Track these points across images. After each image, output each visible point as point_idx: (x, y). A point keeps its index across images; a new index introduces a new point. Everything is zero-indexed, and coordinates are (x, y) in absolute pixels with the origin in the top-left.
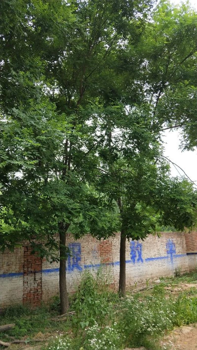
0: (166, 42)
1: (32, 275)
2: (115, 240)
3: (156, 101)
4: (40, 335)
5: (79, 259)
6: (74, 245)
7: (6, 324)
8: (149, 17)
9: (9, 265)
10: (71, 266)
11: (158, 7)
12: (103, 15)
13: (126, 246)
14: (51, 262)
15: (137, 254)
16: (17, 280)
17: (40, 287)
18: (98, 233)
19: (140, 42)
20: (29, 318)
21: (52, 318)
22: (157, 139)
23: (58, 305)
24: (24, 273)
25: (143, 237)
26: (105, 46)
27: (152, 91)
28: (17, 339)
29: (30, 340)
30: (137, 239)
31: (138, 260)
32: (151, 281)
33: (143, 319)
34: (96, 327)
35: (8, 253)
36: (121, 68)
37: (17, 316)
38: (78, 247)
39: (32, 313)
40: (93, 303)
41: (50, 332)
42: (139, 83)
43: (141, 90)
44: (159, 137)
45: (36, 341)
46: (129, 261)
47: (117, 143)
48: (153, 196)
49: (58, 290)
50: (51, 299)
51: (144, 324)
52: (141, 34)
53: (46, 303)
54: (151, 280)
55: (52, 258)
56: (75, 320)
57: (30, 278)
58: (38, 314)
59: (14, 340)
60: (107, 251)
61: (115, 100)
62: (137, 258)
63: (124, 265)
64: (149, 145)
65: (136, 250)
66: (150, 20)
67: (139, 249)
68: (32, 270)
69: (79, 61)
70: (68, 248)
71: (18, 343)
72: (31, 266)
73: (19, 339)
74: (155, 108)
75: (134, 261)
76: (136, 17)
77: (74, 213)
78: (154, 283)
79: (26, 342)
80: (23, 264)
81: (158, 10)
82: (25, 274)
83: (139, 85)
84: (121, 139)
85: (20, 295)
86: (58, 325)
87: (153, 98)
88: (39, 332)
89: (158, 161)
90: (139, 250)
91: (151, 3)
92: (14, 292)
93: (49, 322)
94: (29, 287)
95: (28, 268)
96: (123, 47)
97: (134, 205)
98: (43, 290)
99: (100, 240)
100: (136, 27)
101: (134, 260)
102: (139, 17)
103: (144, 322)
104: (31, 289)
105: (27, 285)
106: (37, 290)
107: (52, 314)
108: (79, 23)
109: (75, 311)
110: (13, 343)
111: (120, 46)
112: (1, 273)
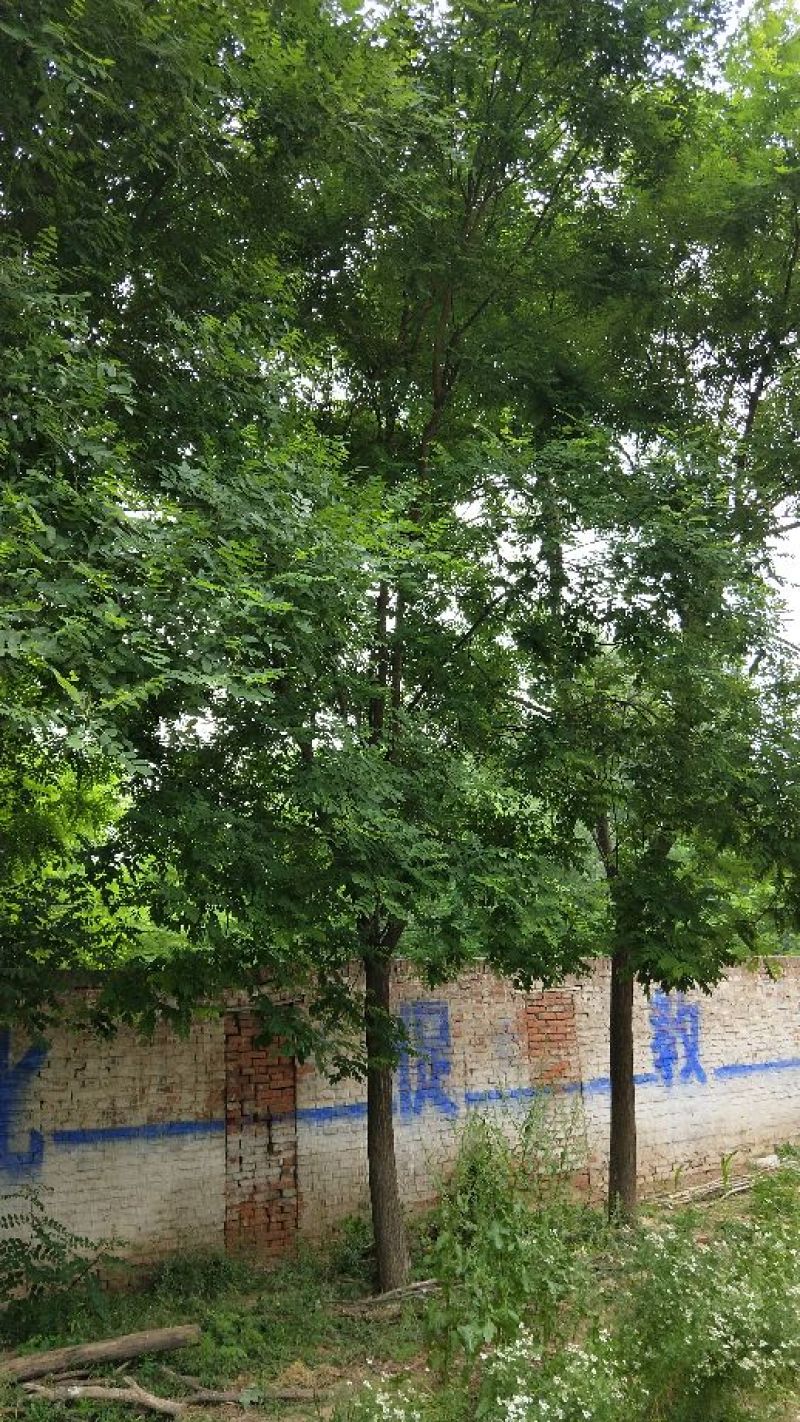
0: (782, 170)
1: (259, 1130)
2: (586, 989)
3: (747, 412)
4: (300, 1373)
5: (446, 1067)
6: (421, 1007)
7: (161, 1324)
8: (710, 68)
9: (167, 1090)
10: (413, 1097)
11: (747, 25)
12: (519, 75)
13: (634, 1016)
14: (335, 1079)
15: (681, 1050)
16: (201, 1150)
17: (288, 1179)
18: (521, 964)
19: (675, 172)
20: (252, 1302)
21: (342, 1304)
22: (757, 567)
23: (365, 1256)
24: (229, 1123)
25: (708, 977)
26: (529, 197)
27: (729, 371)
28: (209, 1388)
29: (262, 1394)
30: (683, 985)
31: (686, 1072)
32: (742, 1160)
33: (719, 1320)
34: (523, 1346)
35: (164, 1041)
36: (599, 286)
37: (204, 1296)
38: (436, 1017)
39: (263, 1284)
40: (511, 1248)
41: (336, 1363)
42: (672, 341)
43: (682, 370)
44: (766, 562)
45: (286, 1399)
46: (648, 1078)
47: (589, 590)
48: (743, 809)
49: (361, 1192)
50: (334, 1230)
51: (725, 1340)
52: (676, 142)
53: (316, 1243)
54: (740, 1157)
55: (339, 1060)
56: (439, 1319)
57: (249, 1142)
58: (283, 1289)
59: (196, 1391)
60: (556, 1037)
61: (579, 413)
62: (682, 1063)
63: (629, 1092)
64: (725, 595)
65: (674, 1033)
66: (713, 79)
67: (689, 1025)
68: (259, 1110)
69: (427, 267)
70: (400, 1021)
71: (216, 1403)
72: (253, 1092)
73: (216, 1387)
74: (742, 441)
75: (668, 1077)
76: (655, 74)
77: (422, 879)
78: (756, 1168)
79: (245, 1399)
80: (223, 1088)
81: (745, 37)
82: (232, 1127)
83: (672, 349)
84: (608, 573)
85: (211, 1209)
86: (367, 1333)
87: (731, 401)
88: (292, 1361)
89: (767, 660)
90: (689, 1032)
91: (717, 14)
92: (189, 1198)
93: (332, 1322)
94: (246, 1178)
95: (241, 1102)
96: (602, 198)
97: (663, 844)
98: (301, 1190)
99: (527, 987)
100: (658, 111)
101: (669, 1071)
102: (670, 71)
103: (724, 1330)
104: (255, 1187)
105: (241, 1170)
106: (281, 1191)
107: (340, 1290)
108: (427, 110)
109: (435, 1280)
110: (195, 1404)
111: (594, 195)
112: (138, 1120)
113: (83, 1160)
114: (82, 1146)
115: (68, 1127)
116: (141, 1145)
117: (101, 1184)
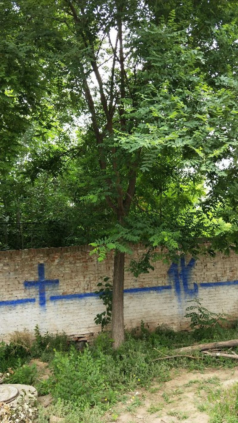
112: (225, 280)
113: (210, 291)
114: (209, 287)
115: (204, 282)
116: (226, 287)
117: (216, 298)
